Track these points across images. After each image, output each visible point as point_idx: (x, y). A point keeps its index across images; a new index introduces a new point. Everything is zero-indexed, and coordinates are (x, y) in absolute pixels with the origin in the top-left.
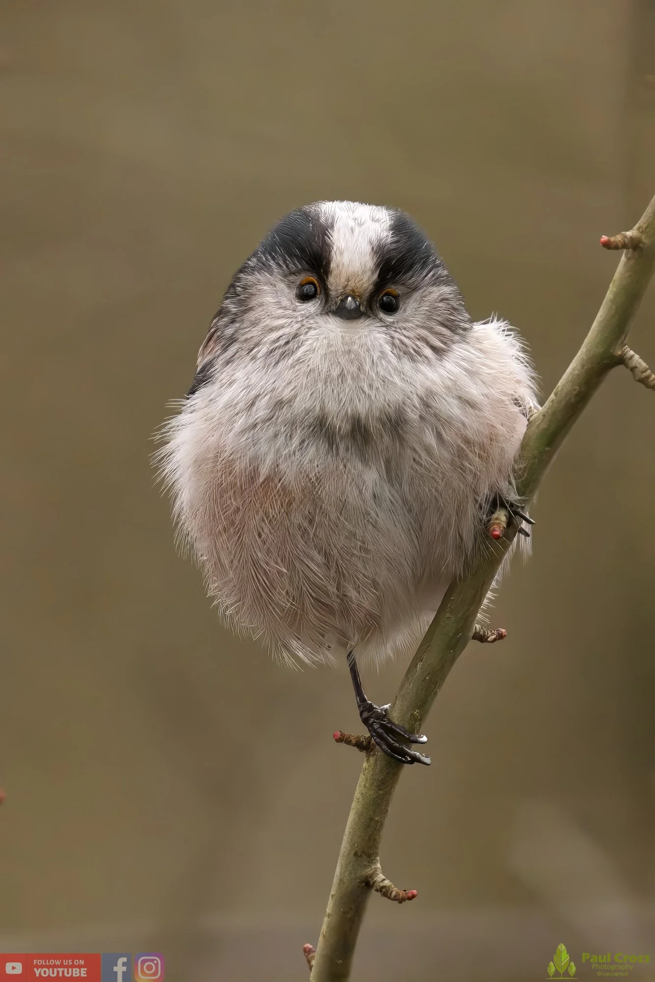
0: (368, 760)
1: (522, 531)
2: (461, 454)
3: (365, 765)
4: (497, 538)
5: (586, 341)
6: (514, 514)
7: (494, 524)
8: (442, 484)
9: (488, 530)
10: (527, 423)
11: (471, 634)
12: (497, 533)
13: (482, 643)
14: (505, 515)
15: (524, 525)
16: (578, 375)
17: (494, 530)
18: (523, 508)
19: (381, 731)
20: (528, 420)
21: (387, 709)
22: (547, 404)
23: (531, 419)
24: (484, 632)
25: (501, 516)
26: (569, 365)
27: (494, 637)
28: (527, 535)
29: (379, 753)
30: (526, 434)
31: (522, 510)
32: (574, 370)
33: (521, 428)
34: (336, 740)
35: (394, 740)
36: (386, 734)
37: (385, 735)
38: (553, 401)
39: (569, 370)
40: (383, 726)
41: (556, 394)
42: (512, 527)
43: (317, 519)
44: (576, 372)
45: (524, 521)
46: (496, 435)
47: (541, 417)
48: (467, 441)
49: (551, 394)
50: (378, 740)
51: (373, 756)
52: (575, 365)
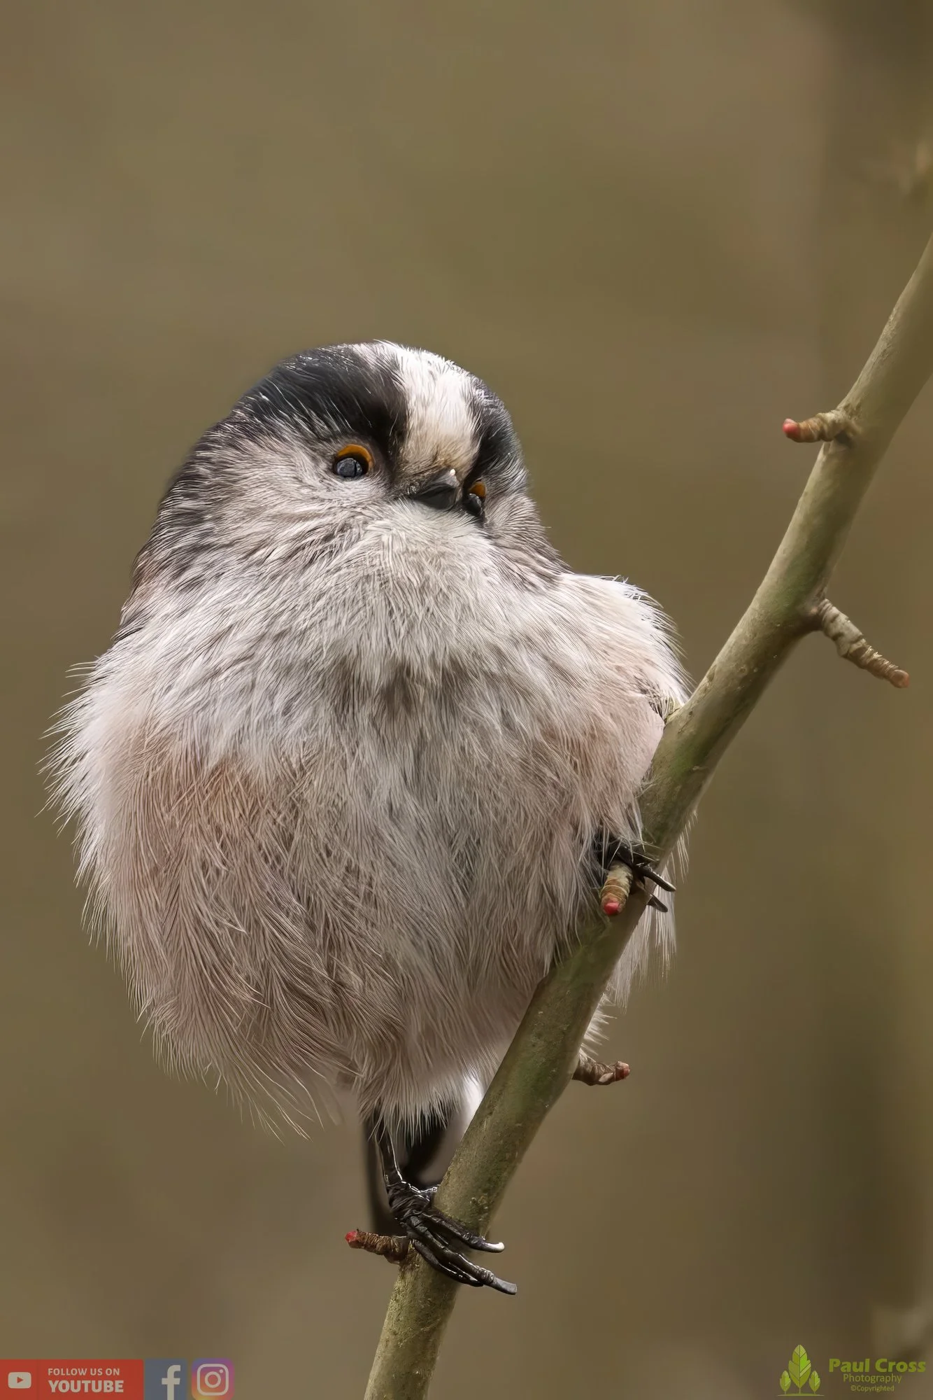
0: (403, 1277)
1: (655, 903)
2: (538, 752)
3: (399, 1284)
4: (613, 913)
5: (761, 590)
6: (641, 874)
7: (610, 890)
8: (506, 801)
9: (599, 901)
10: (664, 725)
11: (572, 1071)
12: (614, 905)
13: (591, 1085)
14: (628, 877)
15: (658, 892)
16: (746, 647)
17: (609, 900)
18: (656, 865)
19: (422, 1229)
20: (665, 721)
21: (434, 1194)
22: (697, 693)
23: (669, 720)
24: (593, 1069)
25: (621, 877)
26: (731, 631)
27: (608, 1076)
28: (664, 909)
29: (421, 1264)
30: (661, 743)
31: (654, 869)
32: (739, 637)
33: (653, 732)
34: (350, 1244)
35: (444, 1244)
36: (432, 1234)
37: (430, 1236)
38: (706, 690)
39: (732, 640)
40: (426, 1222)
41: (711, 679)
42: (638, 897)
43: (297, 838)
44: (744, 642)
45: (658, 886)
46: (599, 730)
47: (685, 716)
48: (551, 734)
49: (703, 677)
50: (419, 1244)
51: (412, 1269)
52: (741, 630)
